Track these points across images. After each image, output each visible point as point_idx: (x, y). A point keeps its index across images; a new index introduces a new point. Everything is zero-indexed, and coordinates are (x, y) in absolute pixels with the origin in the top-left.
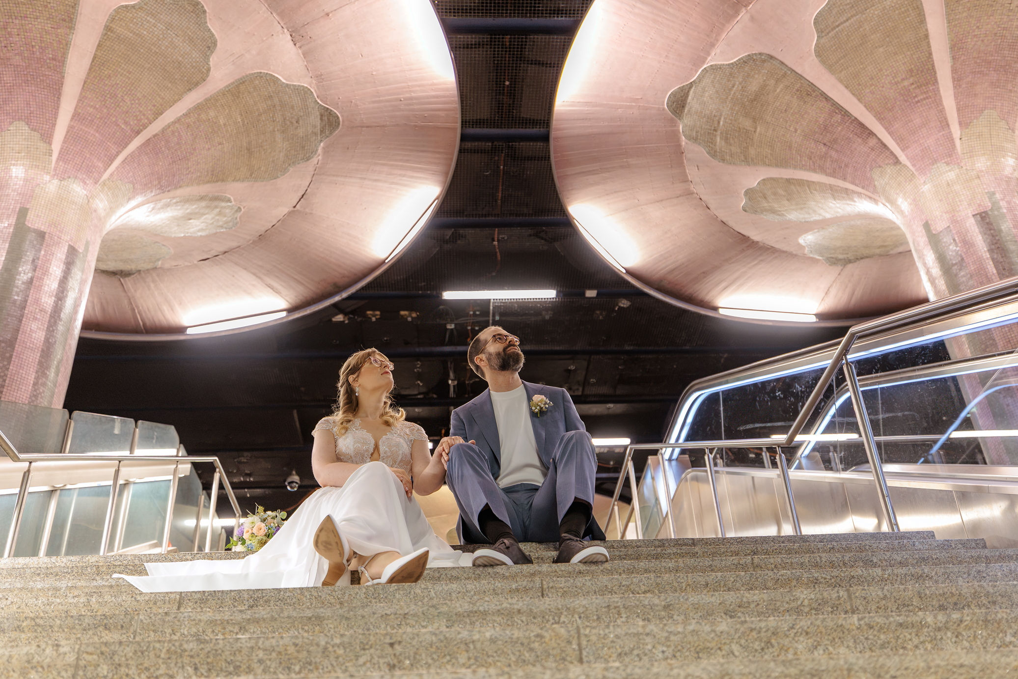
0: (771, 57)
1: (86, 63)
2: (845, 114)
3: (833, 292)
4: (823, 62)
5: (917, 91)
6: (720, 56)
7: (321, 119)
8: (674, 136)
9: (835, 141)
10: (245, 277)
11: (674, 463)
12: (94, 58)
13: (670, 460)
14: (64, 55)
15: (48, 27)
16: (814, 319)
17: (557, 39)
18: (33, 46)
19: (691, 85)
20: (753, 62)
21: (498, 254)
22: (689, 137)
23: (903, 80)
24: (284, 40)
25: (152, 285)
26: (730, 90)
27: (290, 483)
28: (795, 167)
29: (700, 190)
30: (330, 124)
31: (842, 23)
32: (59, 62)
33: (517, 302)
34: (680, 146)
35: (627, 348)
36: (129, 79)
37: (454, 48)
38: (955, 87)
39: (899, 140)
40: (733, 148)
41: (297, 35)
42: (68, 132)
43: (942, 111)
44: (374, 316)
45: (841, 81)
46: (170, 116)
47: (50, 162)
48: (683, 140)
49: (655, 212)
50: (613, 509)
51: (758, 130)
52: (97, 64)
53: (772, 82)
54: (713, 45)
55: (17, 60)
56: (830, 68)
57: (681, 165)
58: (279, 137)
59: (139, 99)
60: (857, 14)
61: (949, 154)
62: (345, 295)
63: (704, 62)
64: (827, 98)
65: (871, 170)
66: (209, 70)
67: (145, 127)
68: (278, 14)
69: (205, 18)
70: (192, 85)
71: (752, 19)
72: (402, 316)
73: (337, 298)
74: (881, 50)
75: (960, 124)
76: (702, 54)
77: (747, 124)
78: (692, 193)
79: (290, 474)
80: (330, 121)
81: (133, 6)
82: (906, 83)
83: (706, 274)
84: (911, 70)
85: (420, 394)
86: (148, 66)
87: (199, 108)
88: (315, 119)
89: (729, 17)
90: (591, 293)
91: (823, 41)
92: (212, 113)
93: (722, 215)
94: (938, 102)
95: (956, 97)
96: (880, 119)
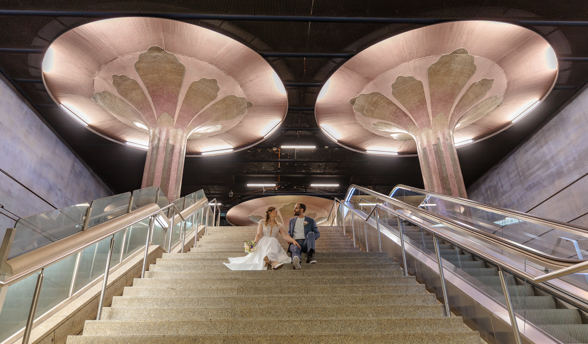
0: (379, 93)
1: (184, 96)
2: (401, 110)
3: (402, 147)
4: (394, 96)
5: (421, 106)
6: (364, 92)
7: (247, 105)
8: (352, 110)
9: (398, 116)
10: (221, 141)
11: (348, 202)
12: (186, 95)
13: (347, 201)
14: (178, 95)
15: (174, 88)
16: (397, 154)
17: (317, 88)
18: (170, 93)
19: (356, 98)
20: (374, 94)
21: (298, 136)
22: (356, 110)
23: (417, 103)
24: (239, 87)
25: (193, 142)
26: (368, 100)
27: (230, 194)
28: (387, 121)
29: (360, 123)
30: (250, 106)
31: (399, 87)
32: (177, 97)
33: (304, 149)
34: (353, 112)
35: (338, 161)
36: (195, 100)
37: (286, 89)
38: (431, 106)
39: (415, 119)
40: (369, 114)
41: (242, 86)
42: (178, 115)
43: (427, 112)
44: (259, 150)
45: (399, 101)
46: (206, 108)
47: (174, 124)
48: (354, 111)
49: (346, 127)
50: (334, 203)
51: (376, 110)
52: (187, 96)
53: (380, 99)
54: (363, 89)
55: (165, 96)
56: (396, 98)
57: (354, 116)
58: (235, 109)
59: (198, 105)
60: (404, 85)
61: (429, 125)
62: (251, 146)
63: (360, 93)
64: (396, 105)
65: (408, 125)
66: (217, 95)
67: (199, 111)
68: (237, 81)
69: (217, 83)
70: (212, 99)
71: (374, 84)
72: (268, 150)
73: (249, 147)
74: (411, 94)
75: (432, 116)
76: (359, 91)
77: (373, 109)
78: (357, 123)
79: (230, 192)
80: (250, 105)
81: (197, 82)
82: (417, 104)
83: (362, 142)
84: (419, 101)
85: (272, 170)
86: (200, 96)
87: (213, 105)
88: (246, 105)
89: (367, 83)
90: (326, 147)
91: (394, 91)
92: (217, 106)
93: (367, 128)
94: (427, 110)
95: (432, 109)
96: (410, 113)
